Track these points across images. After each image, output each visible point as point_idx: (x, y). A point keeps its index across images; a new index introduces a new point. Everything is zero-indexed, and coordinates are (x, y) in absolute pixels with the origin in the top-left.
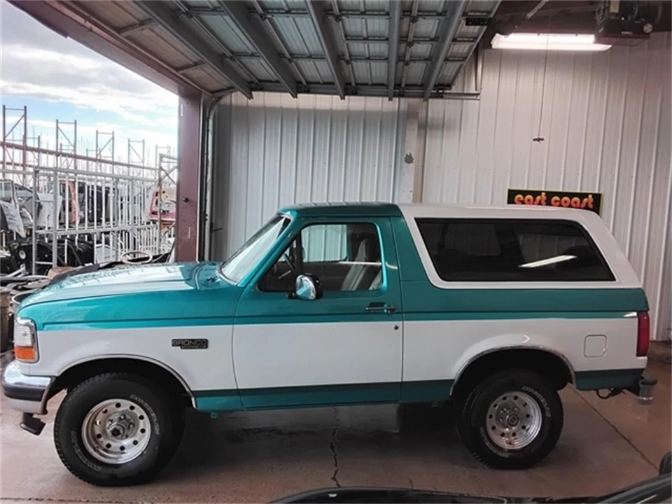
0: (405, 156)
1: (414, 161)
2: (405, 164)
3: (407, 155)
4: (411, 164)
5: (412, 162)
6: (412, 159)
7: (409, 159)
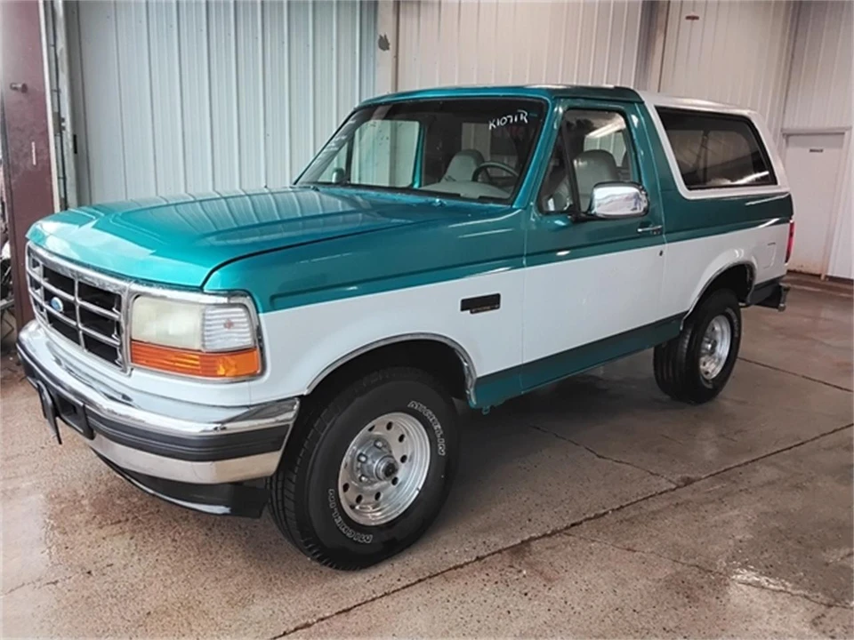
0: (378, 38)
1: (391, 47)
2: (380, 50)
3: (381, 37)
4: (387, 51)
5: (388, 49)
6: (388, 44)
7: (384, 44)
